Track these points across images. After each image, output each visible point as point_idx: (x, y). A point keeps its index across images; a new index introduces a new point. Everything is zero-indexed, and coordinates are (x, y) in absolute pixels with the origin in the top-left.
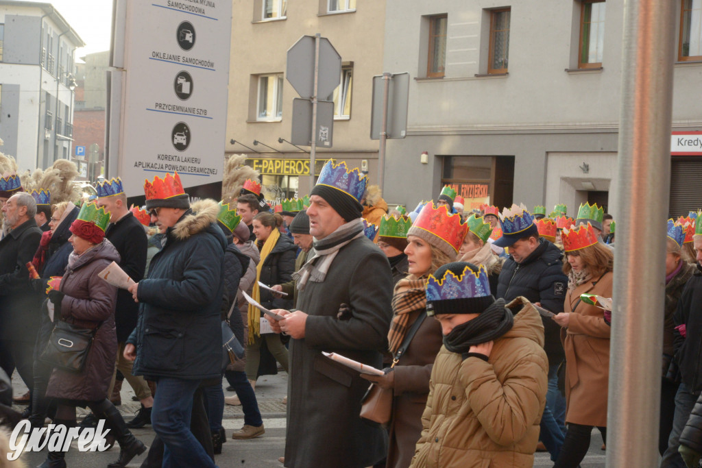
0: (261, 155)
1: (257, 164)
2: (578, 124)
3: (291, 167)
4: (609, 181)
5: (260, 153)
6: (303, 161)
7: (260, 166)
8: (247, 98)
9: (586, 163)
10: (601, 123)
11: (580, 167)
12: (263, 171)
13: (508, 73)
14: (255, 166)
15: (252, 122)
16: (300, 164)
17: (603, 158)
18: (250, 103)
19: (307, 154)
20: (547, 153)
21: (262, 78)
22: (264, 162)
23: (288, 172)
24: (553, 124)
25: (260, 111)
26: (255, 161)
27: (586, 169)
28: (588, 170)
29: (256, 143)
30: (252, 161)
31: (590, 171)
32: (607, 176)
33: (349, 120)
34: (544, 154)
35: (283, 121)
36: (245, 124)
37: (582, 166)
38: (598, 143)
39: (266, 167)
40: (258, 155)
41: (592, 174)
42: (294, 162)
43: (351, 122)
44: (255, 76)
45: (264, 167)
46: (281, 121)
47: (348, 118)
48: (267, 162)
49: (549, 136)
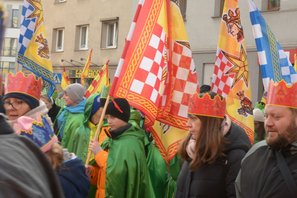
0: (79, 68)
1: (77, 72)
3: (92, 74)
5: (78, 67)
6: (96, 71)
7: (79, 74)
8: (75, 38)
12: (80, 76)
13: (186, 20)
14: (77, 73)
15: (77, 50)
16: (95, 72)
18: (75, 41)
19: (98, 67)
20: (204, 64)
21: (83, 28)
22: (80, 71)
23: (90, 77)
24: (206, 48)
25: (82, 45)
26: (77, 71)
29: (72, 61)
30: (75, 70)
33: (117, 48)
34: (202, 65)
35: (89, 50)
36: (73, 51)
39: (81, 74)
40: (77, 68)
42: (92, 71)
43: (117, 49)
44: (79, 27)
45: (80, 74)
46: (88, 50)
47: (116, 47)
48: (81, 71)
49: (204, 54)
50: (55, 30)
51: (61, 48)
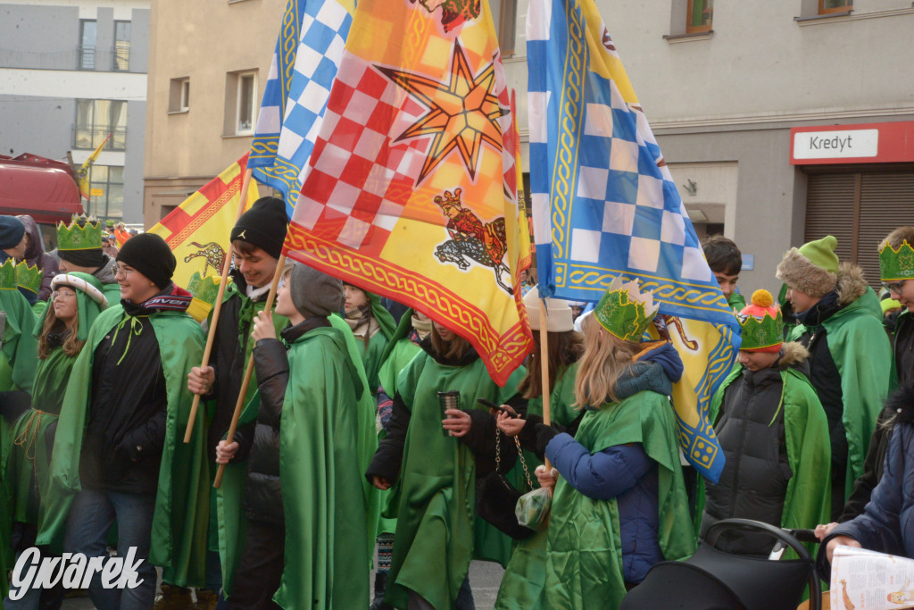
2: (679, 120)
4: (722, 207)
9: (692, 181)
10: (709, 117)
11: (684, 186)
17: (716, 171)
27: (692, 190)
28: (695, 190)
31: (698, 192)
32: (720, 200)
37: (688, 185)
38: (706, 149)
41: (702, 198)
50: (233, 75)
51: (249, 125)
